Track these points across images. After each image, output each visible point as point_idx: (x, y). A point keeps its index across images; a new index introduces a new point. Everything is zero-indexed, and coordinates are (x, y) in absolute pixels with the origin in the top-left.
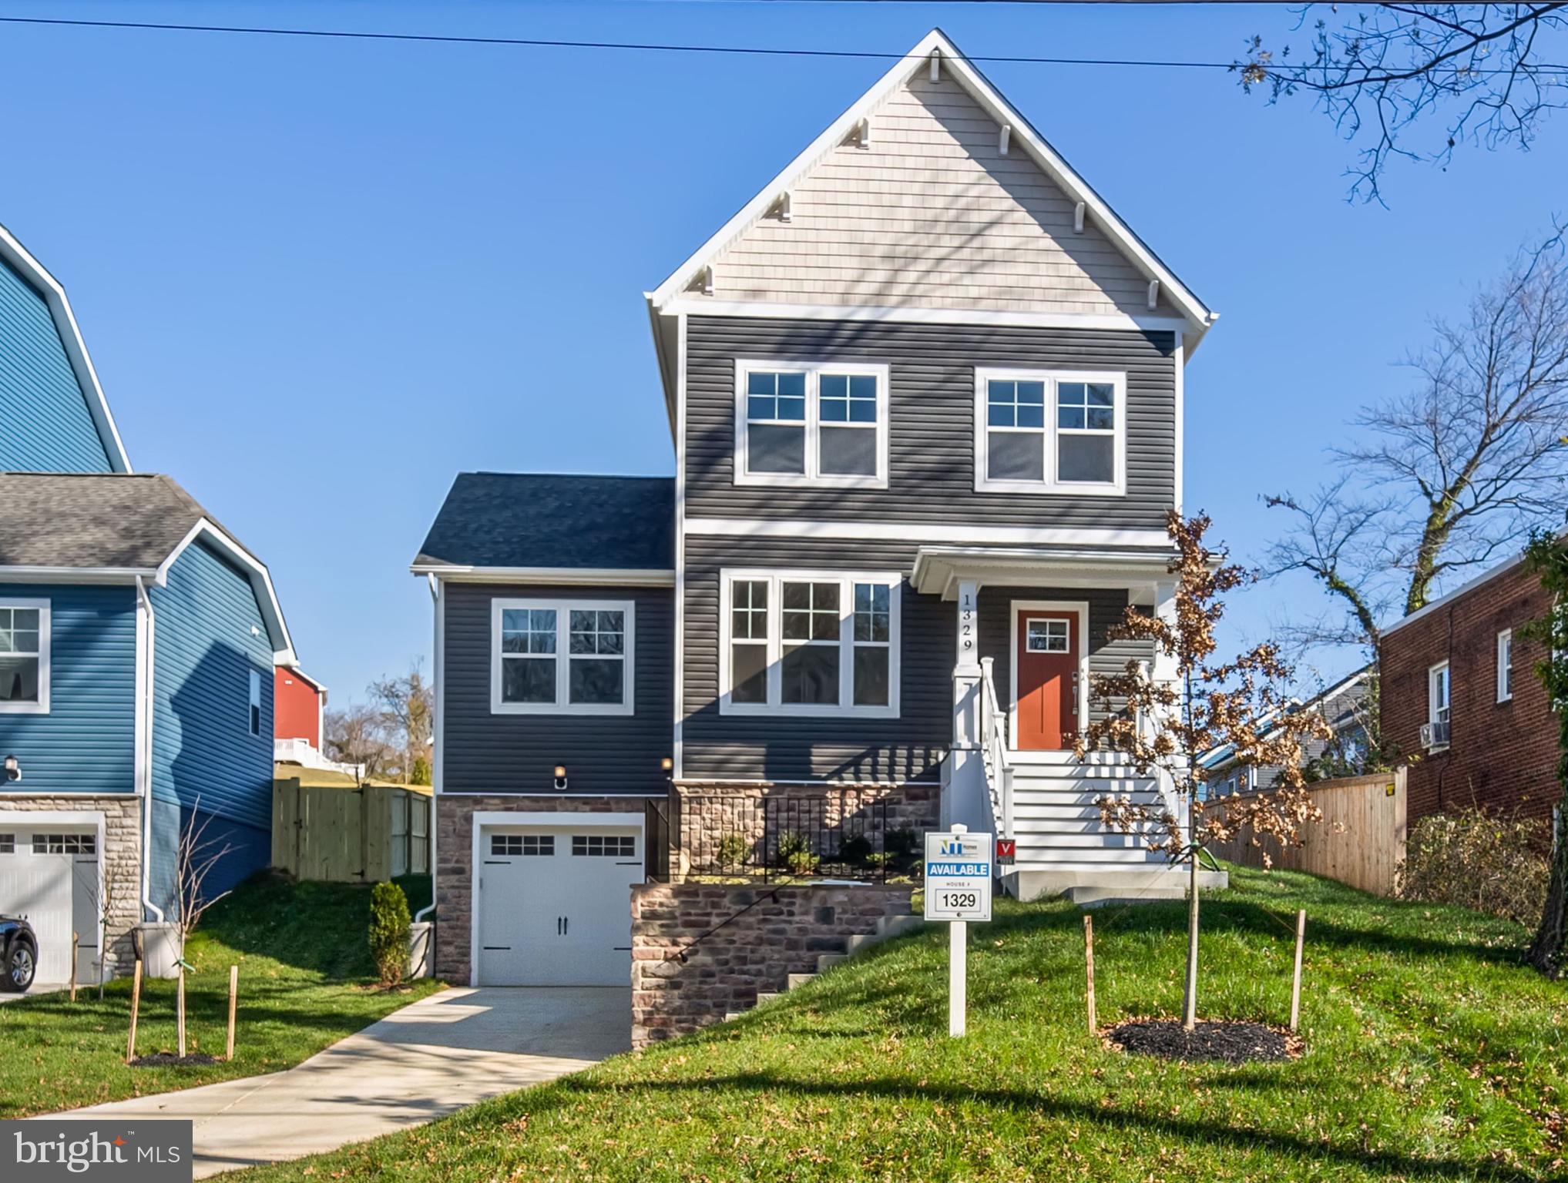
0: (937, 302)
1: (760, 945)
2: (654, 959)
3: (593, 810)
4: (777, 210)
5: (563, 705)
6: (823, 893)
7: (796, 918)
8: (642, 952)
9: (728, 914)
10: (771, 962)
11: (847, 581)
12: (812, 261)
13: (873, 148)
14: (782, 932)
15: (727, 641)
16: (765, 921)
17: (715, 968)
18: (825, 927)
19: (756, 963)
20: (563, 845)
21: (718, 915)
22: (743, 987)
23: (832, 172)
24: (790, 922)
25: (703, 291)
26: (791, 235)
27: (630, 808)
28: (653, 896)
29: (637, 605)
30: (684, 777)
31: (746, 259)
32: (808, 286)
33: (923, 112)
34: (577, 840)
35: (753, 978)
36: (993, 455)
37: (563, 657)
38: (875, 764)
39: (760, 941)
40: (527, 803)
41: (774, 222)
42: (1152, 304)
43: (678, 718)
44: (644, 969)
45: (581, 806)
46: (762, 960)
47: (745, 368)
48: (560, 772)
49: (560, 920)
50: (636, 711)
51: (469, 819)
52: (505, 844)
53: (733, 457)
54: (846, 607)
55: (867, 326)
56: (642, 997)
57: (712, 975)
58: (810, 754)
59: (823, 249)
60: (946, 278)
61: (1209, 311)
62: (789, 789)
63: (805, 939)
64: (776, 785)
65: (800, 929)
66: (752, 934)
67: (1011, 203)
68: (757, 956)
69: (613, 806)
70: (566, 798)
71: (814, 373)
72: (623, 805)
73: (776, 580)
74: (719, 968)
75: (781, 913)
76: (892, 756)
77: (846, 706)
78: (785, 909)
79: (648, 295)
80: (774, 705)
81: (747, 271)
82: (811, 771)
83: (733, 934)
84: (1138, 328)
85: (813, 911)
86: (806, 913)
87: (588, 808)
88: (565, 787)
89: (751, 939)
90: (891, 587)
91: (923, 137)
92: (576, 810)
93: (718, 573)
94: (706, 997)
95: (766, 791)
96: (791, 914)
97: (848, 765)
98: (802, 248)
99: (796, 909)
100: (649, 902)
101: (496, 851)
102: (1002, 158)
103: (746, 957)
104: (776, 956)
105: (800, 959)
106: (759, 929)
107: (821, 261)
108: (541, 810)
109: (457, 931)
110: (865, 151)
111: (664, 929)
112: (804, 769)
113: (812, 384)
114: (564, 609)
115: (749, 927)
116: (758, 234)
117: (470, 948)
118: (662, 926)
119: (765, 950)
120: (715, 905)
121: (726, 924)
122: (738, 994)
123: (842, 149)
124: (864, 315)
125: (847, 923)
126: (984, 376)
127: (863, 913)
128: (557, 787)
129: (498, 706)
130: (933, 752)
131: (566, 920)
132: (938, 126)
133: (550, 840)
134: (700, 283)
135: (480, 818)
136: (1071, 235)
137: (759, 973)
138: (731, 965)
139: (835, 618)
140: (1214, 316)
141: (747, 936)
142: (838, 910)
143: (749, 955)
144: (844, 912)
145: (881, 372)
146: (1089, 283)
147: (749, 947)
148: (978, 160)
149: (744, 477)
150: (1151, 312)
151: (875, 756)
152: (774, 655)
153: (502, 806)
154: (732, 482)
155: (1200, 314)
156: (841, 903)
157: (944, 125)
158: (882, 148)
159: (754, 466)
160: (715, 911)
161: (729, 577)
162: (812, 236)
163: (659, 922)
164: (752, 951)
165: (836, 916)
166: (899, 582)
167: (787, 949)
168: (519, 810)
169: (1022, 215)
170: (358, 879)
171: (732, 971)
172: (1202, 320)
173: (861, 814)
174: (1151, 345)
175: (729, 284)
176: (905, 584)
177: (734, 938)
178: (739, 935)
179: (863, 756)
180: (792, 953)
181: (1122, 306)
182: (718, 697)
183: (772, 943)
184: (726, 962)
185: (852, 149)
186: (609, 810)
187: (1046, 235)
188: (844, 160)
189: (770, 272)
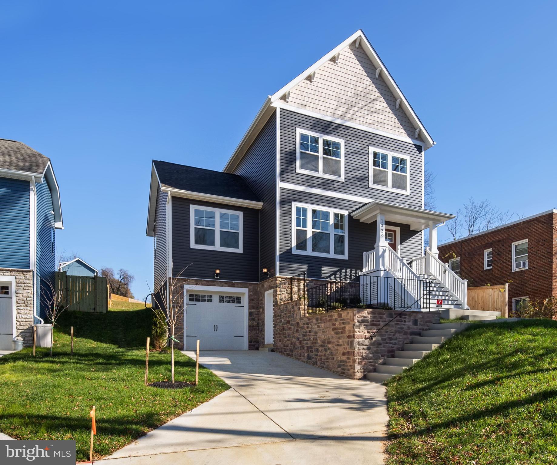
0: (358, 122)
1: (396, 333)
2: (362, 338)
3: (229, 286)
4: (309, 78)
5: (217, 247)
6: (414, 314)
7: (407, 323)
8: (358, 335)
9: (385, 321)
10: (399, 340)
11: (332, 211)
12: (320, 98)
13: (339, 64)
14: (402, 328)
15: (294, 228)
16: (397, 324)
17: (381, 342)
18: (415, 327)
19: (395, 340)
20: (216, 299)
21: (383, 322)
22: (390, 349)
23: (326, 69)
24: (404, 325)
25: (285, 101)
26: (314, 88)
27: (242, 287)
28: (362, 314)
29: (243, 214)
30: (280, 275)
31: (299, 92)
32: (319, 107)
33: (354, 57)
34: (221, 297)
35: (394, 345)
36: (374, 176)
37: (217, 230)
38: (341, 275)
39: (396, 332)
40: (205, 282)
41: (308, 82)
42: (417, 136)
43: (278, 253)
44: (359, 342)
45: (224, 285)
46: (396, 339)
47: (300, 131)
48: (218, 271)
49: (215, 326)
50: (243, 252)
51: (182, 287)
52: (194, 298)
53: (296, 163)
54: (332, 221)
55: (339, 125)
56: (358, 353)
57: (380, 344)
58: (321, 270)
59: (324, 95)
60: (360, 115)
61: (433, 142)
62: (315, 281)
63: (409, 331)
64: (312, 279)
65: (408, 327)
66: (393, 329)
67: (379, 95)
68: (395, 337)
69: (236, 285)
70: (219, 281)
71: (322, 138)
72: (239, 285)
73: (310, 208)
74: (383, 342)
75: (402, 321)
76: (346, 272)
77: (332, 255)
78: (403, 320)
79: (270, 97)
80: (309, 252)
81: (300, 97)
82: (321, 275)
83: (387, 329)
84: (413, 143)
85: (411, 321)
86: (409, 322)
87: (227, 285)
88: (219, 277)
89: (393, 331)
90: (345, 215)
91: (353, 65)
92: (222, 286)
93: (291, 203)
94: (378, 353)
95: (307, 281)
96: (405, 322)
97: (332, 274)
98: (317, 93)
99: (406, 320)
100: (360, 316)
101: (190, 300)
102: (376, 78)
103: (391, 338)
104: (401, 337)
105: (408, 338)
106: (396, 327)
107: (323, 99)
108: (210, 285)
109: (178, 329)
110: (336, 65)
111: (365, 327)
112: (319, 275)
113: (321, 142)
114: (218, 212)
115: (393, 327)
116: (303, 85)
117: (183, 336)
118: (364, 325)
119: (397, 335)
120: (381, 318)
121: (386, 325)
122: (389, 352)
123: (329, 62)
124: (338, 121)
125: (422, 326)
126: (372, 149)
127: (426, 322)
128: (215, 277)
129: (193, 245)
130: (358, 272)
131: (217, 326)
132: (358, 63)
133: (211, 296)
134: (284, 98)
135: (187, 287)
136: (395, 109)
137: (395, 344)
138: (386, 341)
139: (328, 224)
140: (435, 143)
141: (392, 330)
142: (419, 321)
143: (392, 337)
144: (421, 321)
145: (342, 142)
146: (399, 125)
147: (392, 334)
148: (370, 77)
149: (299, 170)
150: (416, 139)
151: (341, 272)
152: (309, 235)
153: (195, 283)
154: (295, 171)
155: (431, 142)
156: (420, 318)
157: (360, 63)
158: (342, 66)
159: (302, 167)
160: (381, 320)
161: (295, 205)
162: (320, 90)
163: (364, 324)
164: (394, 335)
165: (419, 323)
166: (347, 214)
167: (404, 335)
168: (202, 285)
169: (382, 99)
170: (92, 311)
171: (387, 343)
172: (432, 144)
173: (336, 291)
174: (416, 149)
175: (294, 100)
176: (349, 215)
177: (388, 330)
178: (389, 329)
179: (337, 272)
180: (405, 336)
181: (409, 135)
182: (291, 247)
183: (399, 332)
184: (385, 339)
185: (332, 63)
186: (234, 287)
187: (388, 107)
188: (330, 66)
189: (306, 99)
